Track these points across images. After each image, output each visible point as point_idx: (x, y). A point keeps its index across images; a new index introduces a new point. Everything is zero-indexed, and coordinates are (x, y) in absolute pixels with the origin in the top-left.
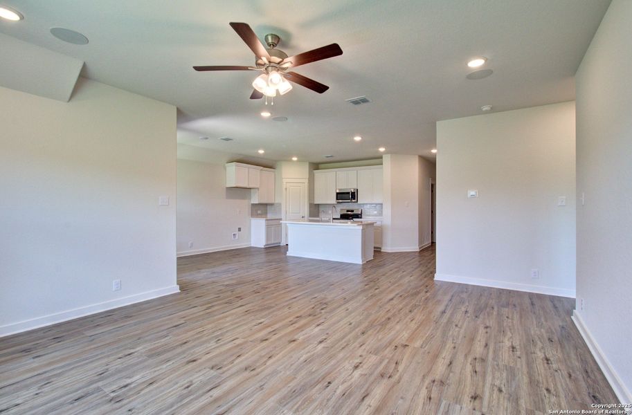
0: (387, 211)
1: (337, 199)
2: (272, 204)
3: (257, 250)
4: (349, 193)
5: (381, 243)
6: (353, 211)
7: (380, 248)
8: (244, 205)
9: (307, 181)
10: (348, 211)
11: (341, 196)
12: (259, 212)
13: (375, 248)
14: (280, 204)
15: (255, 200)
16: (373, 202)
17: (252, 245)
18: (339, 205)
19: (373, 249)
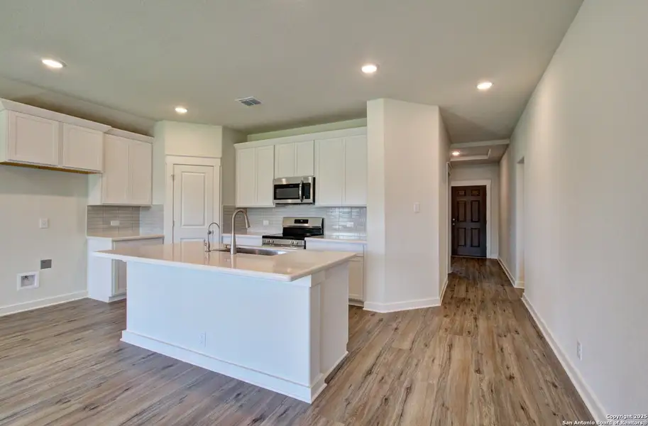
0: (376, 223)
1: (275, 198)
2: (147, 208)
3: (99, 304)
4: (296, 186)
5: (364, 291)
6: (306, 221)
7: (362, 303)
8: (70, 208)
9: (217, 163)
10: (297, 221)
11: (282, 191)
12: (113, 223)
13: (350, 300)
14: (161, 208)
15: (95, 199)
16: (345, 204)
17: (90, 296)
18: (282, 209)
19: (348, 303)
